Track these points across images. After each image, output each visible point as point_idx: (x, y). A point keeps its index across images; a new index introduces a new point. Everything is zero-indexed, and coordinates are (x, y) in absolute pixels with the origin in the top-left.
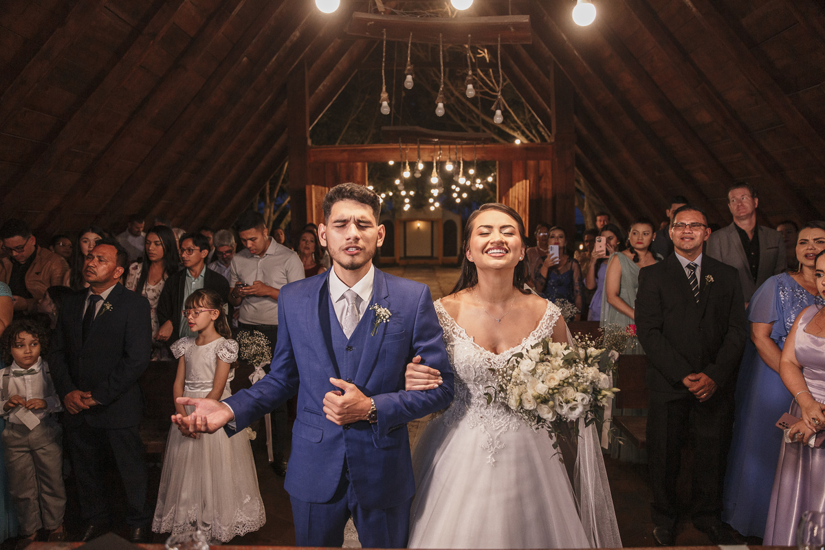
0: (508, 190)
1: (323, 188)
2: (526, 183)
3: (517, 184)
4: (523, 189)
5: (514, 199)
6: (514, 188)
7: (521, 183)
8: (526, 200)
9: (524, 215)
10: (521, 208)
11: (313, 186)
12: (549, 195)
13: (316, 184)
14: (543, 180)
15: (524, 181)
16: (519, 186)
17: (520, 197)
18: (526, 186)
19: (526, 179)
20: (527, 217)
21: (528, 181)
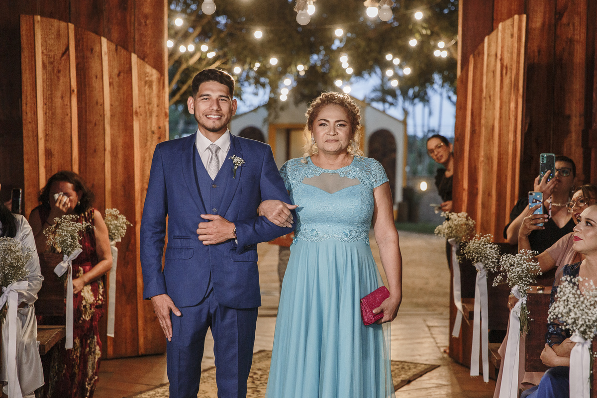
0: (483, 41)
1: (63, 24)
2: (520, 21)
3: (500, 26)
4: (512, 36)
5: (492, 59)
6: (494, 33)
7: (508, 22)
8: (518, 62)
9: (513, 97)
10: (507, 81)
11: (38, 18)
12: (579, 55)
13: (49, 14)
14: (565, 20)
15: (516, 17)
16: (504, 29)
17: (507, 56)
18: (520, 29)
19: (520, 14)
20: (520, 101)
21: (525, 16)
